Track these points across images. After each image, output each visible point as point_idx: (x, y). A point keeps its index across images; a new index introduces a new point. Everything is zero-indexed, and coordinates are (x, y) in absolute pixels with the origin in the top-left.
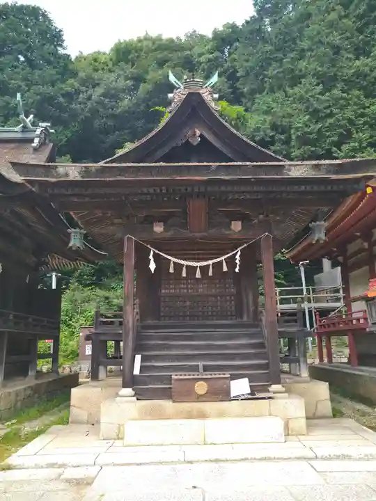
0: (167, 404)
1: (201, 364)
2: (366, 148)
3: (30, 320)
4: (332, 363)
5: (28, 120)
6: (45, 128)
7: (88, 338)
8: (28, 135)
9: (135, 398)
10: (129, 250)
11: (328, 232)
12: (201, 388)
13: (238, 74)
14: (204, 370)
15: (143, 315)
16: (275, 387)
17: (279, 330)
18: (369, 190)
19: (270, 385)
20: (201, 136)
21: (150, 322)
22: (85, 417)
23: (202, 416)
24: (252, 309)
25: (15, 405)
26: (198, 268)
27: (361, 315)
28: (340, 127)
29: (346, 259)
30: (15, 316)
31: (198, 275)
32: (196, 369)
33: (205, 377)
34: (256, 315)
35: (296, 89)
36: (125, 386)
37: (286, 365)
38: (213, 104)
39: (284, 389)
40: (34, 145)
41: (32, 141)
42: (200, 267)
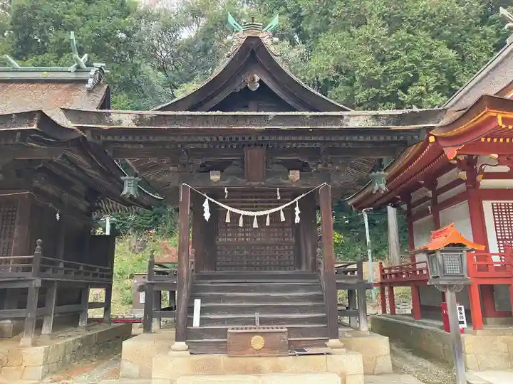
0: (222, 358)
1: (257, 316)
2: (432, 92)
3: (81, 269)
4: (395, 314)
5: (82, 60)
6: (100, 68)
7: (141, 289)
8: (82, 76)
9: (188, 353)
10: (184, 198)
11: (388, 182)
12: (258, 342)
13: (302, 14)
14: (261, 323)
15: (198, 265)
16: (332, 342)
17: (337, 281)
18: (432, 139)
19: (327, 340)
20: (260, 82)
21: (205, 272)
22: (136, 370)
23: (257, 371)
24: (311, 258)
25: (64, 357)
26: (255, 219)
27: (424, 265)
28: (406, 69)
29: (410, 207)
30: (66, 265)
31: (255, 225)
32: (252, 321)
33: (262, 330)
34: (315, 265)
35: (362, 30)
36: (178, 339)
37: (346, 318)
38: (272, 49)
39: (342, 344)
40: (88, 86)
41: (85, 81)
42: (258, 217)
